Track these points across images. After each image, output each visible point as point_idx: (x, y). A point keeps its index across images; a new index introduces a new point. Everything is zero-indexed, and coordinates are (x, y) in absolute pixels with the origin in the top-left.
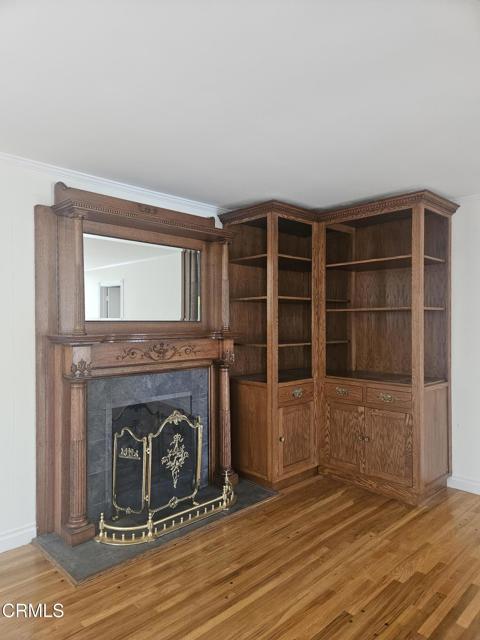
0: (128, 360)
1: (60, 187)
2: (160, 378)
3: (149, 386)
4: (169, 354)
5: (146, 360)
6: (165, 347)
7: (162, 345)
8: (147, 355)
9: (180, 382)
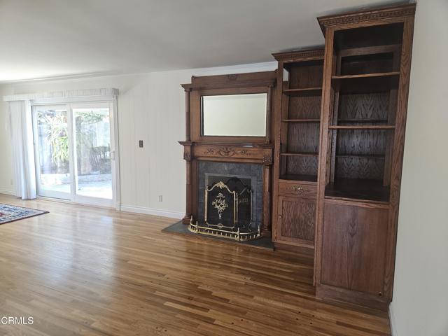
0: (209, 154)
1: (194, 78)
2: (232, 166)
3: (226, 169)
4: (231, 153)
5: (218, 155)
6: (229, 150)
7: (227, 148)
8: (219, 153)
9: (243, 170)
